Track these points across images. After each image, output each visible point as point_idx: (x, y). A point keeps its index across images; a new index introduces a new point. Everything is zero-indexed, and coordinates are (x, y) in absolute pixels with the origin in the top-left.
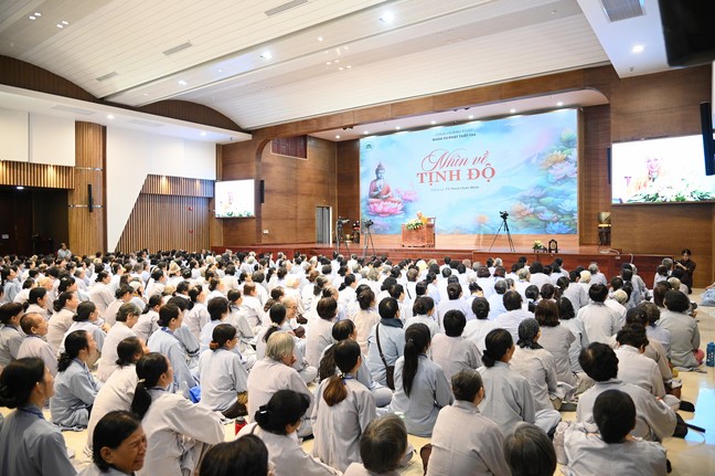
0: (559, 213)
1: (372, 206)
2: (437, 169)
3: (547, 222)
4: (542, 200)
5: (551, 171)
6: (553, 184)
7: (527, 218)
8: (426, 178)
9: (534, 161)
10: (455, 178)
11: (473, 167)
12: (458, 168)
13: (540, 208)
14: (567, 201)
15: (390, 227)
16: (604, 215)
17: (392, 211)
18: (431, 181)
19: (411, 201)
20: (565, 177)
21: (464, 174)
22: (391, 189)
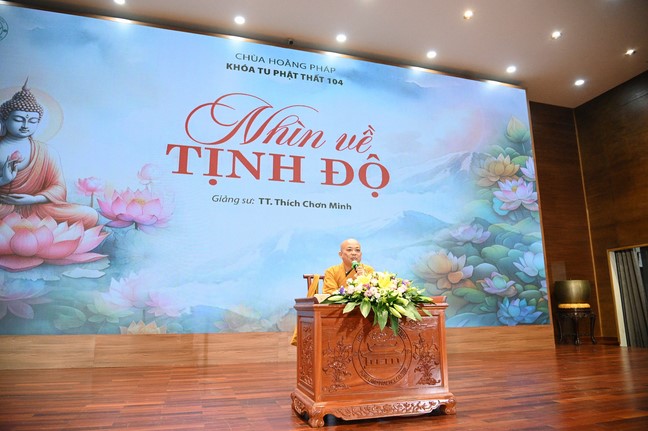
0: (518, 280)
2: (236, 143)
3: (499, 298)
4: (485, 250)
5: (498, 193)
6: (505, 218)
7: (462, 290)
8: (198, 164)
9: (466, 165)
10: (287, 174)
11: (333, 154)
13: (485, 267)
14: (529, 256)
15: (35, 308)
16: (575, 286)
17: (55, 251)
18: (213, 170)
19: (137, 225)
20: (521, 208)
21: (312, 169)
22: (61, 178)
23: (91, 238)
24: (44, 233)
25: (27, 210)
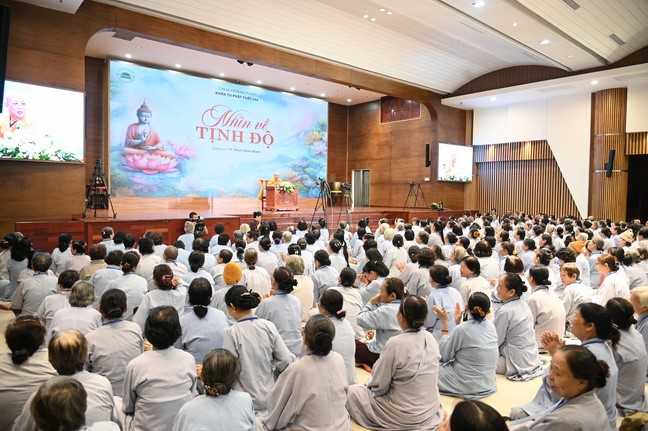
1: (130, 159)
2: (220, 126)
3: (309, 187)
4: (306, 169)
5: (312, 147)
6: (313, 157)
8: (207, 134)
9: (302, 136)
10: (238, 139)
11: (254, 131)
12: (241, 129)
13: (305, 176)
14: (321, 172)
15: (158, 188)
16: (337, 184)
17: (162, 168)
18: (212, 138)
19: (188, 158)
20: (320, 153)
21: (247, 137)
22: (161, 140)
23: (173, 163)
24: (157, 161)
25: (151, 152)
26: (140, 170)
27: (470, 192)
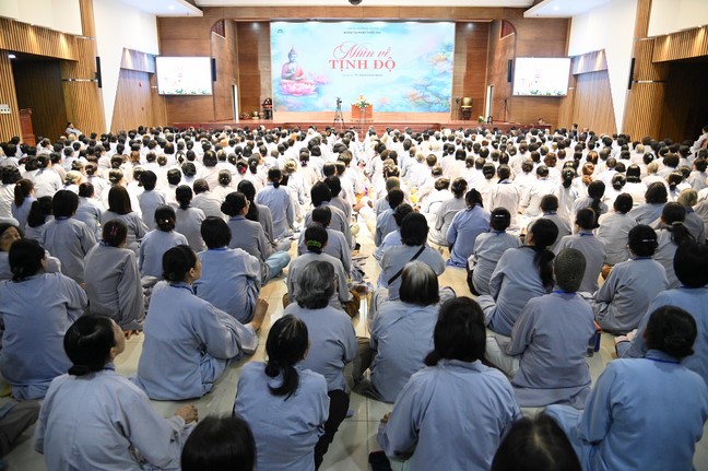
0: (440, 98)
1: (285, 86)
2: (347, 58)
3: (432, 103)
4: (428, 87)
5: (435, 67)
6: (437, 76)
7: (418, 101)
8: (338, 65)
9: (424, 58)
10: (362, 66)
11: (377, 59)
12: (365, 58)
13: (427, 93)
14: (445, 89)
15: (303, 105)
16: (467, 100)
17: (306, 92)
18: (342, 67)
19: (324, 84)
20: (445, 72)
21: (370, 64)
22: (304, 72)
23: (313, 88)
24: (302, 87)
25: (298, 81)
26: (291, 94)
27: (566, 104)
